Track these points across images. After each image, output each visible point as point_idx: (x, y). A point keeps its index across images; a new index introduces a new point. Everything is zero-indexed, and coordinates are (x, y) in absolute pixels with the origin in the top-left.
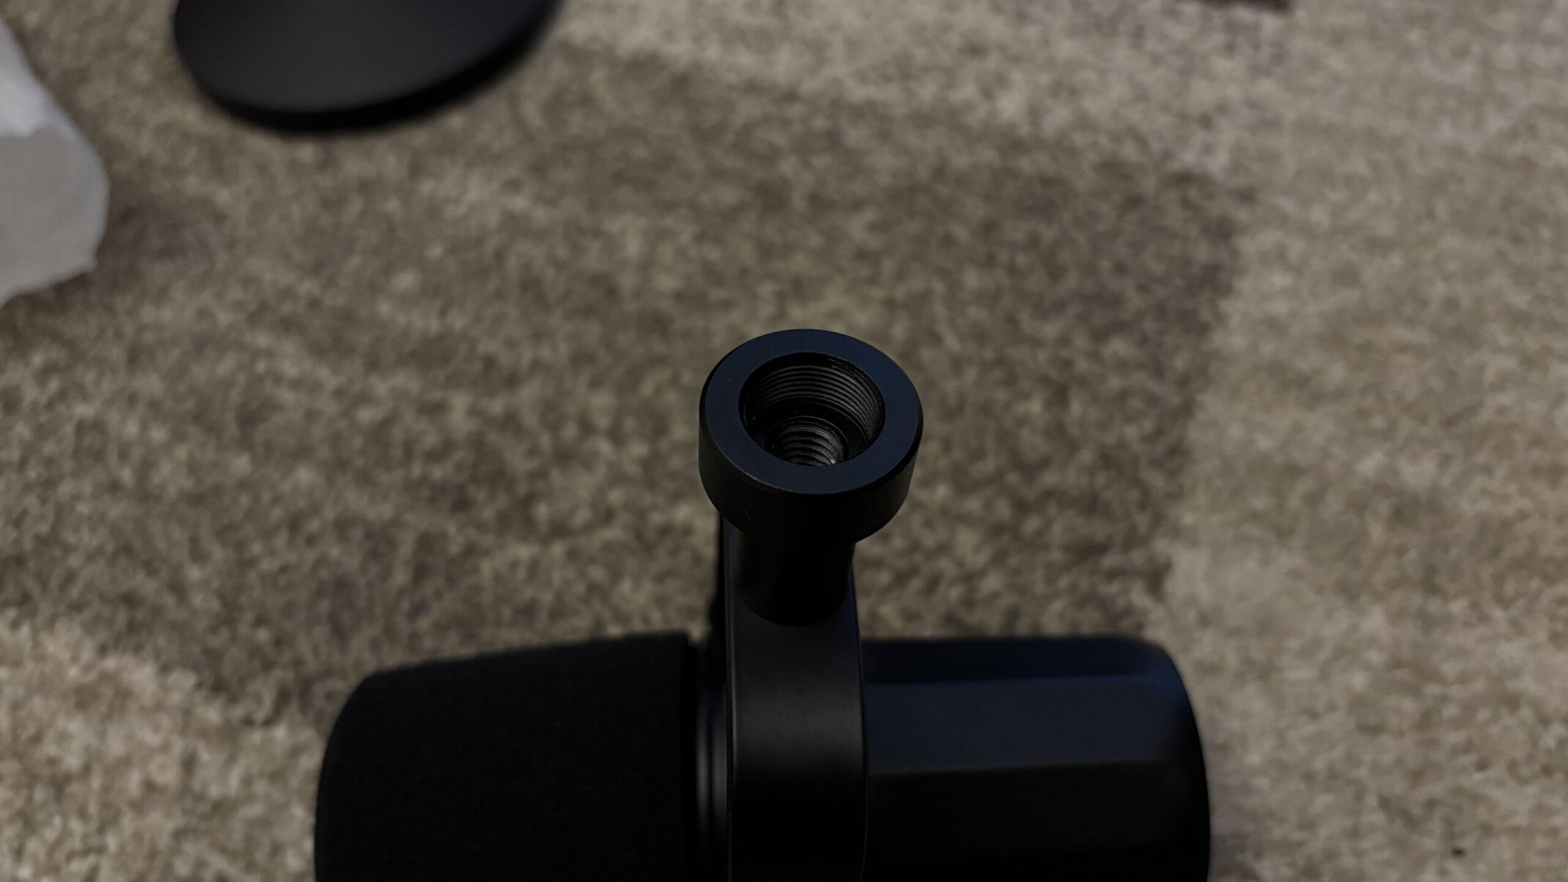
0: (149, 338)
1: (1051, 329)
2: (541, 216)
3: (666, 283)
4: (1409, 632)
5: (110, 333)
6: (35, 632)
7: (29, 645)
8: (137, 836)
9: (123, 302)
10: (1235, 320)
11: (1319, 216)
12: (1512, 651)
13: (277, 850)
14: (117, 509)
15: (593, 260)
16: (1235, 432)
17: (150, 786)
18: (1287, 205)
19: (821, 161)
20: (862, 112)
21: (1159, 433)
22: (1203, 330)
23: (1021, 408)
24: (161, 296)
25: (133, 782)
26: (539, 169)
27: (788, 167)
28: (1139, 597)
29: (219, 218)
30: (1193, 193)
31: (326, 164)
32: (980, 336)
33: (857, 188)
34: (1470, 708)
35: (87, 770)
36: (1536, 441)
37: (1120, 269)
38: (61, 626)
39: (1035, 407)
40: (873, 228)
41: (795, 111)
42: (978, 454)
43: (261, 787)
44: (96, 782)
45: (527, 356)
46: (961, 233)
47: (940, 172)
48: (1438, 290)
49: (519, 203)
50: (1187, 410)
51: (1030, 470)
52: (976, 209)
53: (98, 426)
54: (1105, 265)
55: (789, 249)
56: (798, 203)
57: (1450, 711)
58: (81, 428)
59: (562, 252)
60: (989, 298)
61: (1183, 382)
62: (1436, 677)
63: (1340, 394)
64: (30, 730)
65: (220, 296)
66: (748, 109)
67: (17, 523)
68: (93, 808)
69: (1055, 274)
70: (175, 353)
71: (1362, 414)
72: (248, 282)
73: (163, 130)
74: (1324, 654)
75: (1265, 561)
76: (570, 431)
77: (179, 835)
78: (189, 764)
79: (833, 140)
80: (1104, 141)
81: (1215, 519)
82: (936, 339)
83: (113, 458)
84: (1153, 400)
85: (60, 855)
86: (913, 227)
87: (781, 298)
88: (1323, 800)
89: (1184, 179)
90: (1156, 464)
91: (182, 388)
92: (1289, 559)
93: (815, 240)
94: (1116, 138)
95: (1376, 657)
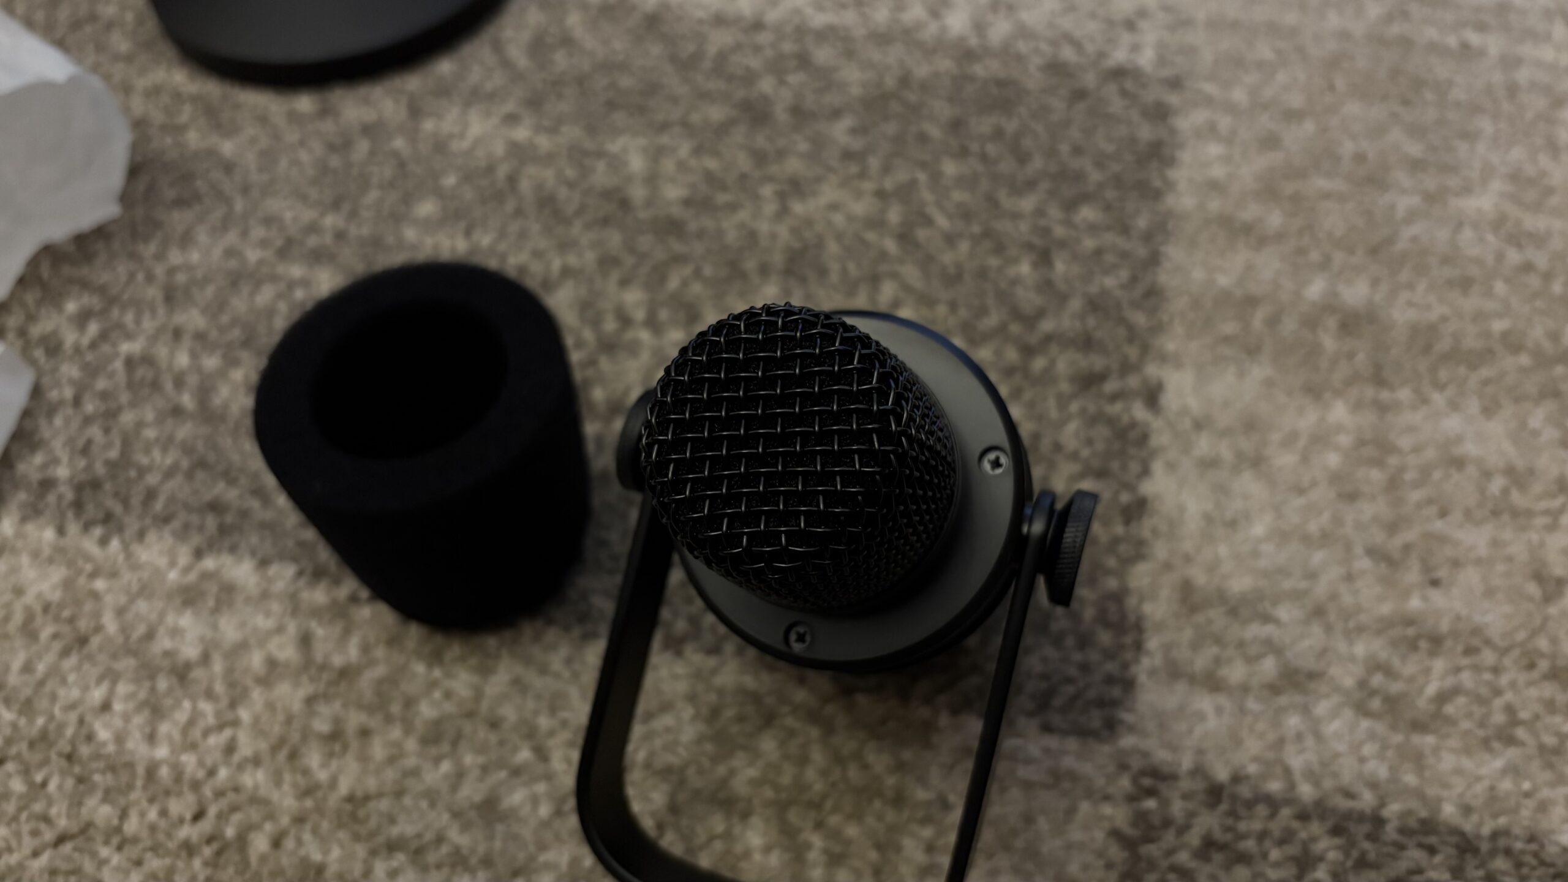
0: (181, 278)
1: (1027, 204)
2: (544, 143)
3: (673, 192)
4: (1368, 419)
5: (140, 277)
6: (126, 546)
7: (121, 558)
8: (270, 706)
9: (149, 249)
10: (1183, 185)
11: (1239, 95)
12: (1452, 424)
13: (409, 703)
14: (184, 431)
15: (601, 176)
16: (1198, 275)
17: (272, 663)
18: (1210, 88)
19: (794, 79)
20: (824, 35)
21: (1134, 279)
22: (1157, 195)
23: (1012, 271)
24: (186, 240)
25: (256, 660)
26: (535, 103)
27: (766, 85)
28: (1139, 412)
29: (229, 168)
30: (1129, 85)
31: (324, 112)
32: (966, 214)
33: (833, 99)
34: (1425, 472)
35: (205, 659)
36: (1446, 260)
37: (1077, 151)
38: (151, 536)
39: (1025, 268)
40: (853, 131)
41: (764, 38)
42: (983, 311)
43: (380, 652)
44: (218, 666)
45: (556, 264)
46: (935, 132)
47: (905, 81)
48: (1348, 148)
49: (521, 133)
50: (1154, 260)
51: (1030, 321)
52: (943, 110)
53: (147, 360)
54: (1064, 148)
55: (781, 154)
56: (781, 114)
57: (1409, 476)
58: (130, 363)
59: (570, 173)
60: (968, 182)
61: (1148, 237)
62: (1393, 449)
63: (1280, 237)
64: (141, 630)
65: (245, 233)
66: (719, 40)
67: (85, 450)
68: (219, 688)
69: (1023, 158)
70: (210, 291)
71: (1301, 251)
72: (269, 221)
73: (154, 92)
74: (1302, 443)
75: (1241, 374)
76: (610, 325)
77: (310, 701)
78: (305, 641)
79: (803, 61)
80: (1044, 47)
81: (1193, 345)
82: (929, 222)
83: (169, 386)
84: (1124, 255)
85: (196, 733)
86: (891, 128)
87: (782, 197)
88: (1318, 557)
89: (1119, 73)
90: (1136, 305)
91: (225, 319)
92: (1259, 371)
93: (803, 146)
94: (1055, 43)
95: (1344, 440)
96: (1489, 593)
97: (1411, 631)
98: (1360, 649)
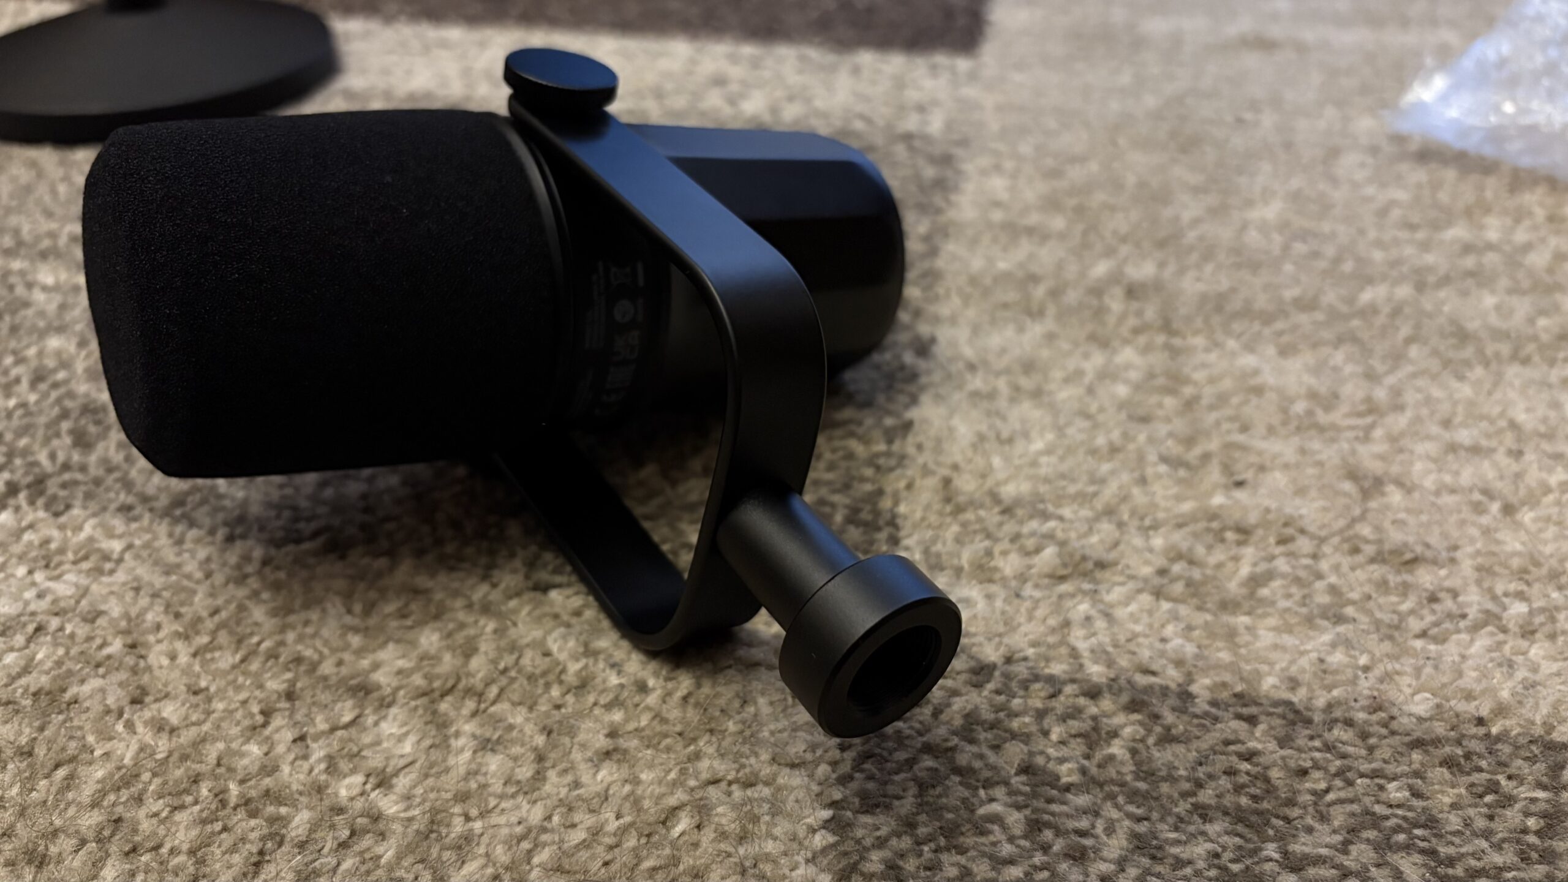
4: (1158, 359)
10: (966, 205)
11: (1025, 149)
12: (1248, 361)
16: (978, 262)
18: (996, 145)
28: (908, 358)
30: (917, 143)
34: (1222, 399)
36: (1232, 251)
57: (1205, 402)
62: (1187, 381)
71: (1085, 245)
74: (1088, 379)
75: (1021, 330)
80: (837, 121)
81: (971, 310)
89: (908, 138)
94: (846, 119)
95: (1133, 375)
96: (1301, 492)
97: (1215, 525)
98: (1158, 542)
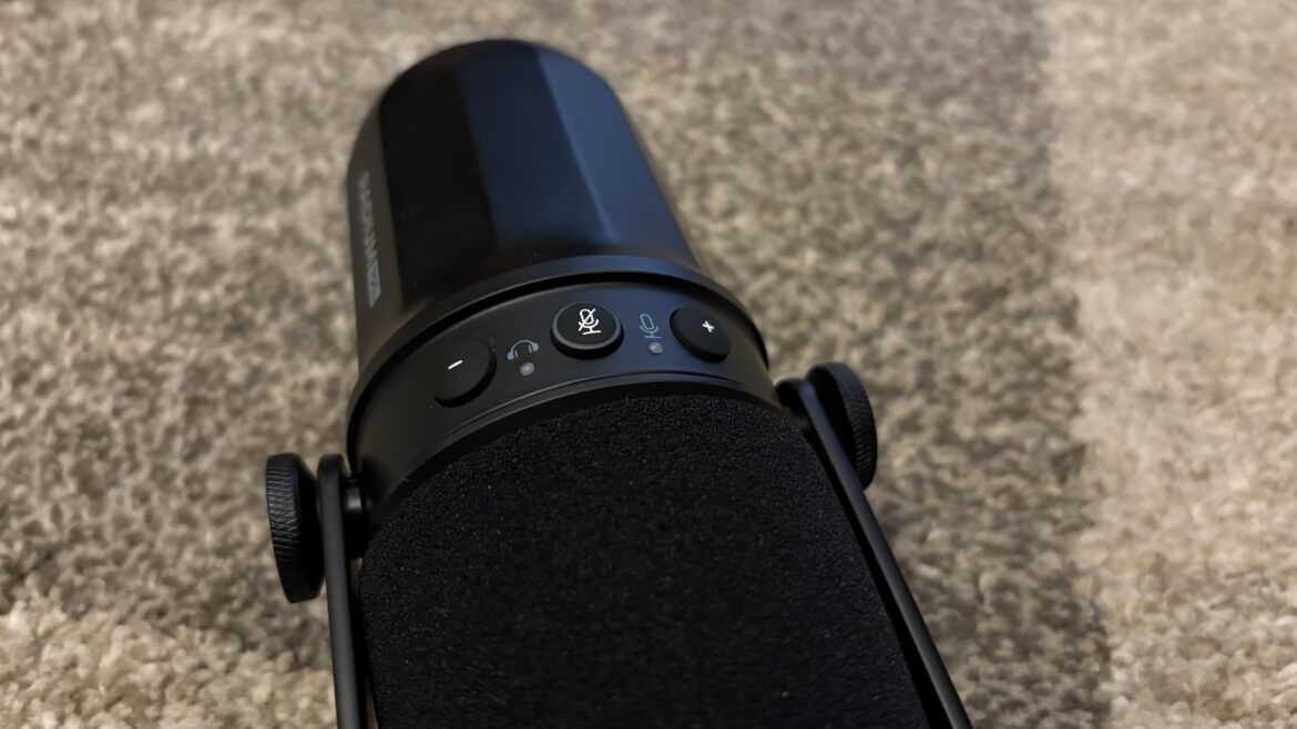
1: (883, 98)
2: (299, 42)
10: (1062, 79)
16: (1097, 173)
21: (1021, 182)
22: (1034, 89)
23: (872, 172)
32: (810, 109)
39: (888, 167)
40: (668, 26)
42: (842, 217)
46: (765, 26)
50: (1041, 157)
51: (903, 226)
54: (918, 42)
56: (582, 10)
60: (809, 76)
61: (1030, 133)
75: (1174, 286)
81: (1109, 253)
82: (766, 119)
84: (1006, 153)
86: (713, 23)
90: (1032, 208)
93: (609, 40)
